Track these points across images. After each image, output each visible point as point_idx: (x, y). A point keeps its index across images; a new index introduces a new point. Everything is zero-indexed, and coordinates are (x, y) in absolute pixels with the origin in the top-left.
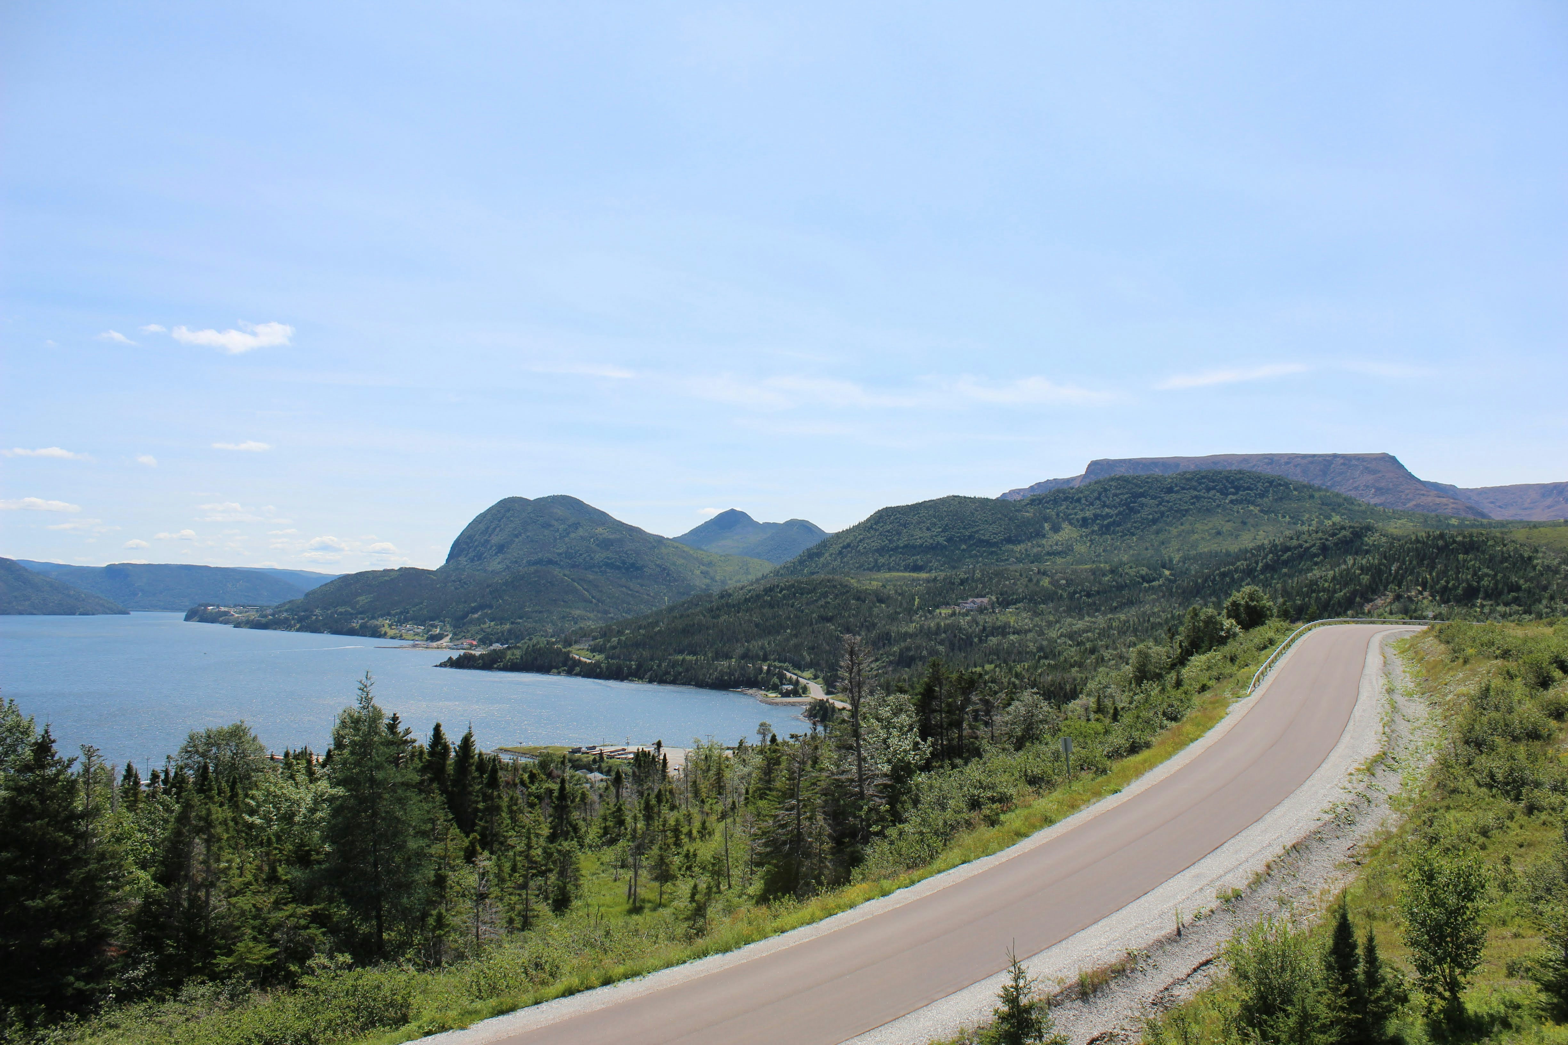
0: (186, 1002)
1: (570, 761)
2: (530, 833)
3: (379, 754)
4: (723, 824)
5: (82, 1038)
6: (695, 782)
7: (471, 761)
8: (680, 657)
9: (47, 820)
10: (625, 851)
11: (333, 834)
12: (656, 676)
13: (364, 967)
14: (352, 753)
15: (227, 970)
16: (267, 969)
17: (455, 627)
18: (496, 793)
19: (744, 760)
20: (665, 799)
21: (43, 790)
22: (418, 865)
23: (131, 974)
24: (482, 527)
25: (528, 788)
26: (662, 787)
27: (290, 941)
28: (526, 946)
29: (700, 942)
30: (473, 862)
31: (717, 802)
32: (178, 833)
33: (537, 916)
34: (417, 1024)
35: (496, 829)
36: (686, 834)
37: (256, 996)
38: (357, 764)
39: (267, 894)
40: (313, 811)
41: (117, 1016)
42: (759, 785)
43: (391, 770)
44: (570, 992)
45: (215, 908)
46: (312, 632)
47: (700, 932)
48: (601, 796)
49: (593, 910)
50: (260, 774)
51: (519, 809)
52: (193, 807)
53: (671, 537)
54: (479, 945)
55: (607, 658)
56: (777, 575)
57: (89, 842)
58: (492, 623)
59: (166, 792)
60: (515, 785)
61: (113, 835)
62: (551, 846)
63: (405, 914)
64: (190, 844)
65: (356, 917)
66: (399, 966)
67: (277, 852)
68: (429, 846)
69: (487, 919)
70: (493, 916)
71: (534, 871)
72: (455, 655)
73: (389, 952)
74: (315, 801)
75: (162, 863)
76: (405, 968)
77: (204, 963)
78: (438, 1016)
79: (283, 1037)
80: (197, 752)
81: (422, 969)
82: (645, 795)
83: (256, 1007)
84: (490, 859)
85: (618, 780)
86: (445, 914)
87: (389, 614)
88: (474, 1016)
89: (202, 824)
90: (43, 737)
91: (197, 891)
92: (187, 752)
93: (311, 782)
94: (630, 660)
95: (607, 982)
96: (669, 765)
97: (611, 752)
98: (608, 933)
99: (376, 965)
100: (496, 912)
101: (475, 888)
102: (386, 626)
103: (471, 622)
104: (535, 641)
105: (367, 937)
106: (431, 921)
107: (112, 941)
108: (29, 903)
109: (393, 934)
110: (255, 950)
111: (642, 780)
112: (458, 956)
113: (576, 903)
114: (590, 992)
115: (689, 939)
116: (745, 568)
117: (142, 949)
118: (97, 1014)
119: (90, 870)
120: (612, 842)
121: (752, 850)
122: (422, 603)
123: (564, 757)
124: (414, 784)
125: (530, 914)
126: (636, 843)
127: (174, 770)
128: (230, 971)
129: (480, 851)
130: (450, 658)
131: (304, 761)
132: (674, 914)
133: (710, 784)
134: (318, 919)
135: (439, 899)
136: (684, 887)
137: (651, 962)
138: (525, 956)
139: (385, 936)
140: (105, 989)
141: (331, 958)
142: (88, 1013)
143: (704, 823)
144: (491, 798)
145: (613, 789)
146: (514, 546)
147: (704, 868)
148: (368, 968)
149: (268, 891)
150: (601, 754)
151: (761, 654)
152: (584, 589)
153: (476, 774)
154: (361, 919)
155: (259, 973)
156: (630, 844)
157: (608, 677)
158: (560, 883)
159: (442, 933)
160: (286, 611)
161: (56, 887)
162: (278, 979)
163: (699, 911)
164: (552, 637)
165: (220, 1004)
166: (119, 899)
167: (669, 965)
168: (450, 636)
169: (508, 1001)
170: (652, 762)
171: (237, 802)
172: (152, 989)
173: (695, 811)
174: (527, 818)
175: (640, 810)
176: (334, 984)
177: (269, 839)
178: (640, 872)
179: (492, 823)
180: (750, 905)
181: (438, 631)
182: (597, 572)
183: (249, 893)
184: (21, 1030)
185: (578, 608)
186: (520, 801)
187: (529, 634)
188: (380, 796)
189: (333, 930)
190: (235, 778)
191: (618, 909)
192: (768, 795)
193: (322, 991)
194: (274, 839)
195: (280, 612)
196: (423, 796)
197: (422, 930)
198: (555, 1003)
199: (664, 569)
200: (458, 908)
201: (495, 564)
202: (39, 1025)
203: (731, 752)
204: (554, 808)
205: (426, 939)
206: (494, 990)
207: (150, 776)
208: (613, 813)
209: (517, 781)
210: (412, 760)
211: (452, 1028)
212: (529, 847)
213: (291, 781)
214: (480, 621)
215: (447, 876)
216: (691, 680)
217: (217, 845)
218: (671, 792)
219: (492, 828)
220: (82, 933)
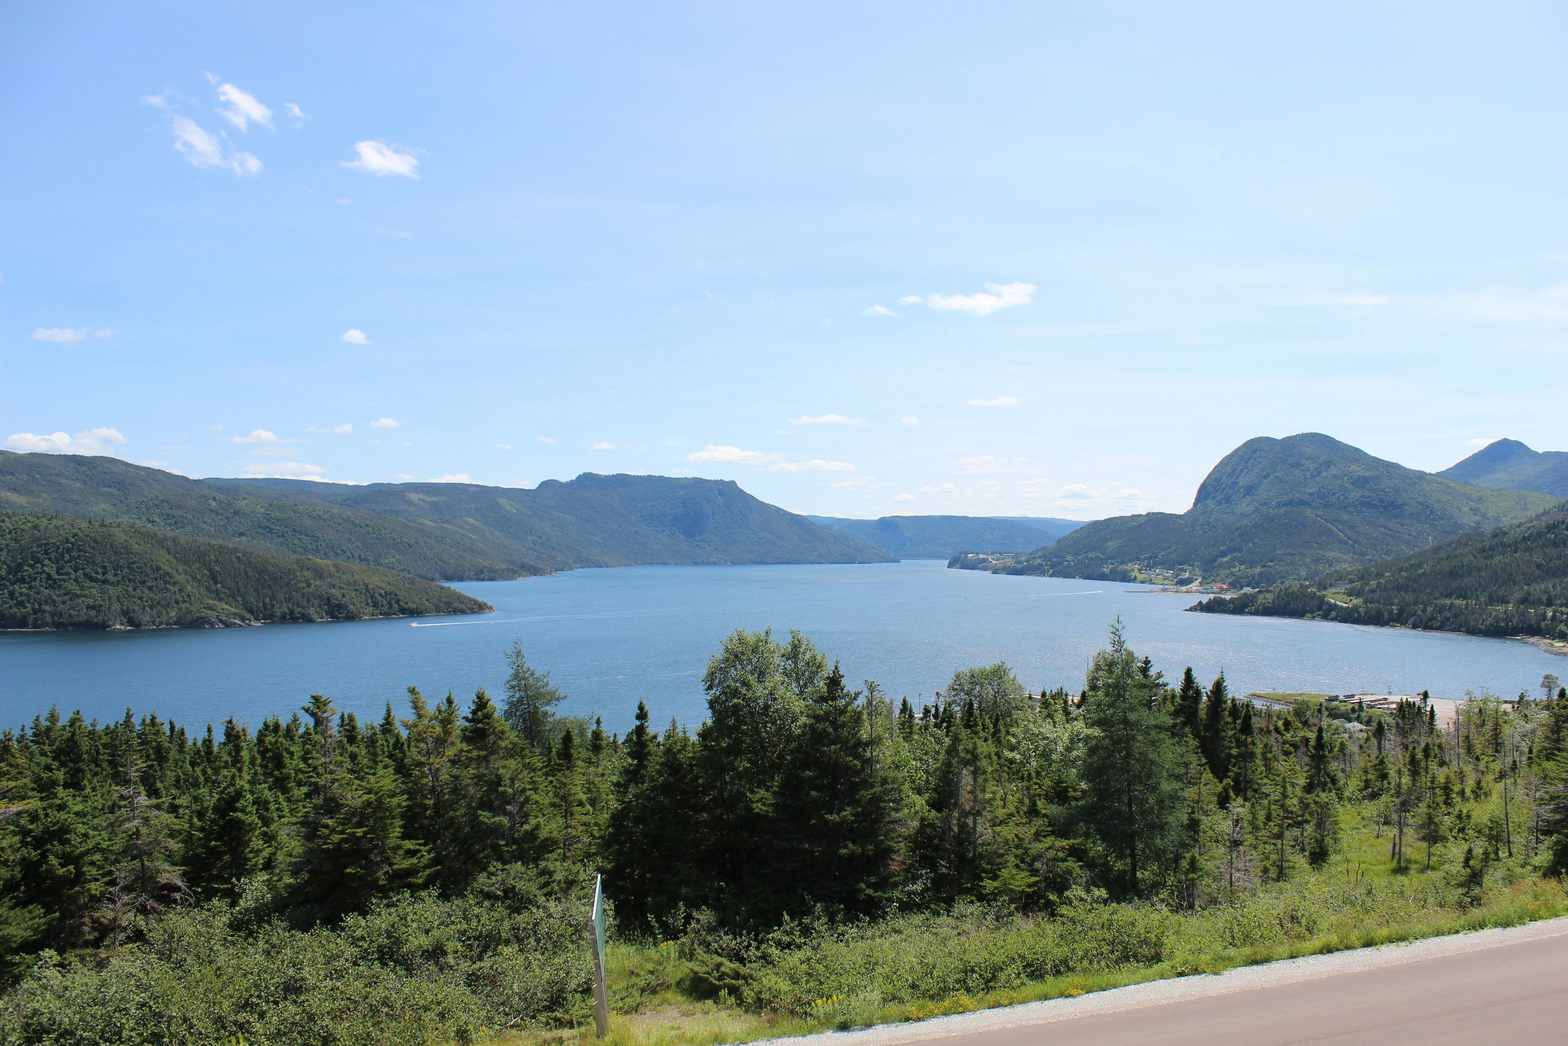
0: (957, 918)
1: (1327, 709)
2: (1285, 782)
3: (1134, 696)
4: (1501, 785)
5: (873, 938)
6: (1467, 737)
7: (1224, 706)
8: (1448, 602)
9: (839, 745)
10: (1388, 807)
11: (1090, 773)
12: (1421, 621)
13: (1119, 903)
14: (1107, 695)
15: (993, 893)
16: (1028, 896)
17: (1204, 571)
18: (1249, 740)
19: (1526, 716)
20: (1433, 754)
21: (836, 719)
22: (1172, 808)
23: (911, 887)
24: (1229, 469)
25: (1283, 735)
26: (1429, 740)
27: (1050, 872)
28: (1281, 897)
29: (1476, 913)
30: (1227, 808)
31: (1493, 761)
32: (948, 764)
33: (1293, 867)
34: (1170, 963)
35: (1250, 776)
36: (1458, 793)
37: (1018, 918)
38: (1111, 705)
39: (1027, 826)
40: (1069, 749)
41: (900, 923)
42: (1545, 744)
43: (1145, 712)
44: (1328, 950)
45: (981, 835)
46: (1065, 577)
47: (1476, 901)
48: (1361, 747)
49: (1354, 866)
50: (1020, 712)
51: (1274, 757)
52: (961, 740)
53: (1434, 472)
54: (1232, 892)
55: (1365, 603)
56: (1562, 510)
57: (874, 767)
58: (1243, 567)
59: (936, 725)
60: (1269, 732)
61: (893, 762)
62: (1308, 796)
63: (1158, 855)
64: (958, 774)
65: (1111, 854)
66: (1152, 905)
67: (1037, 787)
68: (1182, 789)
69: (1241, 866)
70: (1248, 864)
71: (1290, 821)
72: (1205, 599)
73: (1143, 891)
74: (1072, 741)
75: (935, 790)
76: (1158, 907)
77: (972, 884)
78: (1190, 958)
79: (1043, 961)
80: (962, 690)
81: (1175, 910)
82: (1411, 748)
83: (1019, 930)
84: (1243, 806)
85: (1380, 731)
86: (1198, 857)
87: (1138, 559)
88: (1227, 962)
89: (969, 756)
90: (834, 672)
91: (966, 818)
92: (954, 690)
93: (1067, 722)
94: (1391, 604)
95: (1369, 943)
96: (1436, 717)
97: (1371, 701)
98: (1369, 892)
99: (1130, 902)
100: (1250, 860)
101: (1228, 835)
102: (1136, 570)
103: (1221, 565)
104: (1287, 584)
105: (1121, 874)
106: (1184, 864)
107: (895, 857)
108: (828, 816)
109: (1147, 873)
110: (1018, 877)
111: (1407, 732)
112: (1211, 901)
113: (1333, 858)
114: (1350, 952)
115: (1462, 907)
116: (1523, 503)
117: (920, 866)
118: (885, 919)
119: (875, 792)
120: (1374, 796)
121: (1538, 816)
122: (1170, 548)
123: (1321, 705)
124: (1167, 726)
125: (1285, 865)
126: (1401, 799)
127: (943, 706)
128: (996, 895)
129: (1234, 797)
130: (1200, 602)
131: (1062, 701)
132: (1445, 878)
133: (1486, 740)
134: (1076, 853)
135: (1192, 843)
136: (1456, 851)
137: (1418, 928)
138: (1281, 907)
139: (1139, 874)
140: (890, 898)
141: (1088, 891)
142: (877, 917)
143: (1479, 783)
144: (1245, 744)
145: (1374, 741)
146: (1262, 487)
147: (1479, 832)
148: (1123, 904)
149: (1029, 823)
150: (1360, 703)
151: (1544, 598)
152: (1339, 530)
153: (1229, 719)
154: (1116, 856)
155: (1021, 899)
156: (1394, 799)
157: (1366, 623)
158: (1318, 836)
159: (1196, 876)
160: (1040, 557)
161: (848, 805)
162: (1038, 906)
163: (1475, 878)
164: (1305, 580)
165: (986, 923)
166: (900, 820)
167: (1438, 933)
168: (1200, 579)
169: (1262, 951)
170: (1417, 713)
171: (999, 737)
172: (929, 902)
173: (1468, 769)
174: (1281, 766)
175: (1405, 765)
176: (1091, 916)
177: (1029, 774)
178: (1405, 830)
179: (1246, 770)
180: (1535, 877)
181: (1187, 575)
182: (1352, 512)
183: (1011, 824)
184: (826, 923)
185: (1333, 550)
186: (1274, 748)
187: (1281, 578)
188: (1133, 738)
189: (1090, 865)
190: (997, 715)
191: (1383, 867)
192: (1556, 756)
193: (1079, 922)
194: (1034, 775)
195: (1034, 558)
196: (1177, 739)
197: (1175, 872)
198: (1312, 959)
199: (1427, 507)
200: (1211, 852)
201: (1244, 507)
202: (839, 922)
203: (1510, 706)
204: (1310, 757)
205: (1179, 882)
206: (1247, 939)
207: (922, 711)
208: (1375, 766)
209: (1271, 728)
210: (1164, 703)
211: (1205, 972)
212: (1285, 796)
213: (1049, 720)
214: (1229, 565)
215: (1200, 821)
216: (1461, 626)
217: (982, 777)
218: (1440, 746)
219: (1246, 774)
220: (870, 847)
